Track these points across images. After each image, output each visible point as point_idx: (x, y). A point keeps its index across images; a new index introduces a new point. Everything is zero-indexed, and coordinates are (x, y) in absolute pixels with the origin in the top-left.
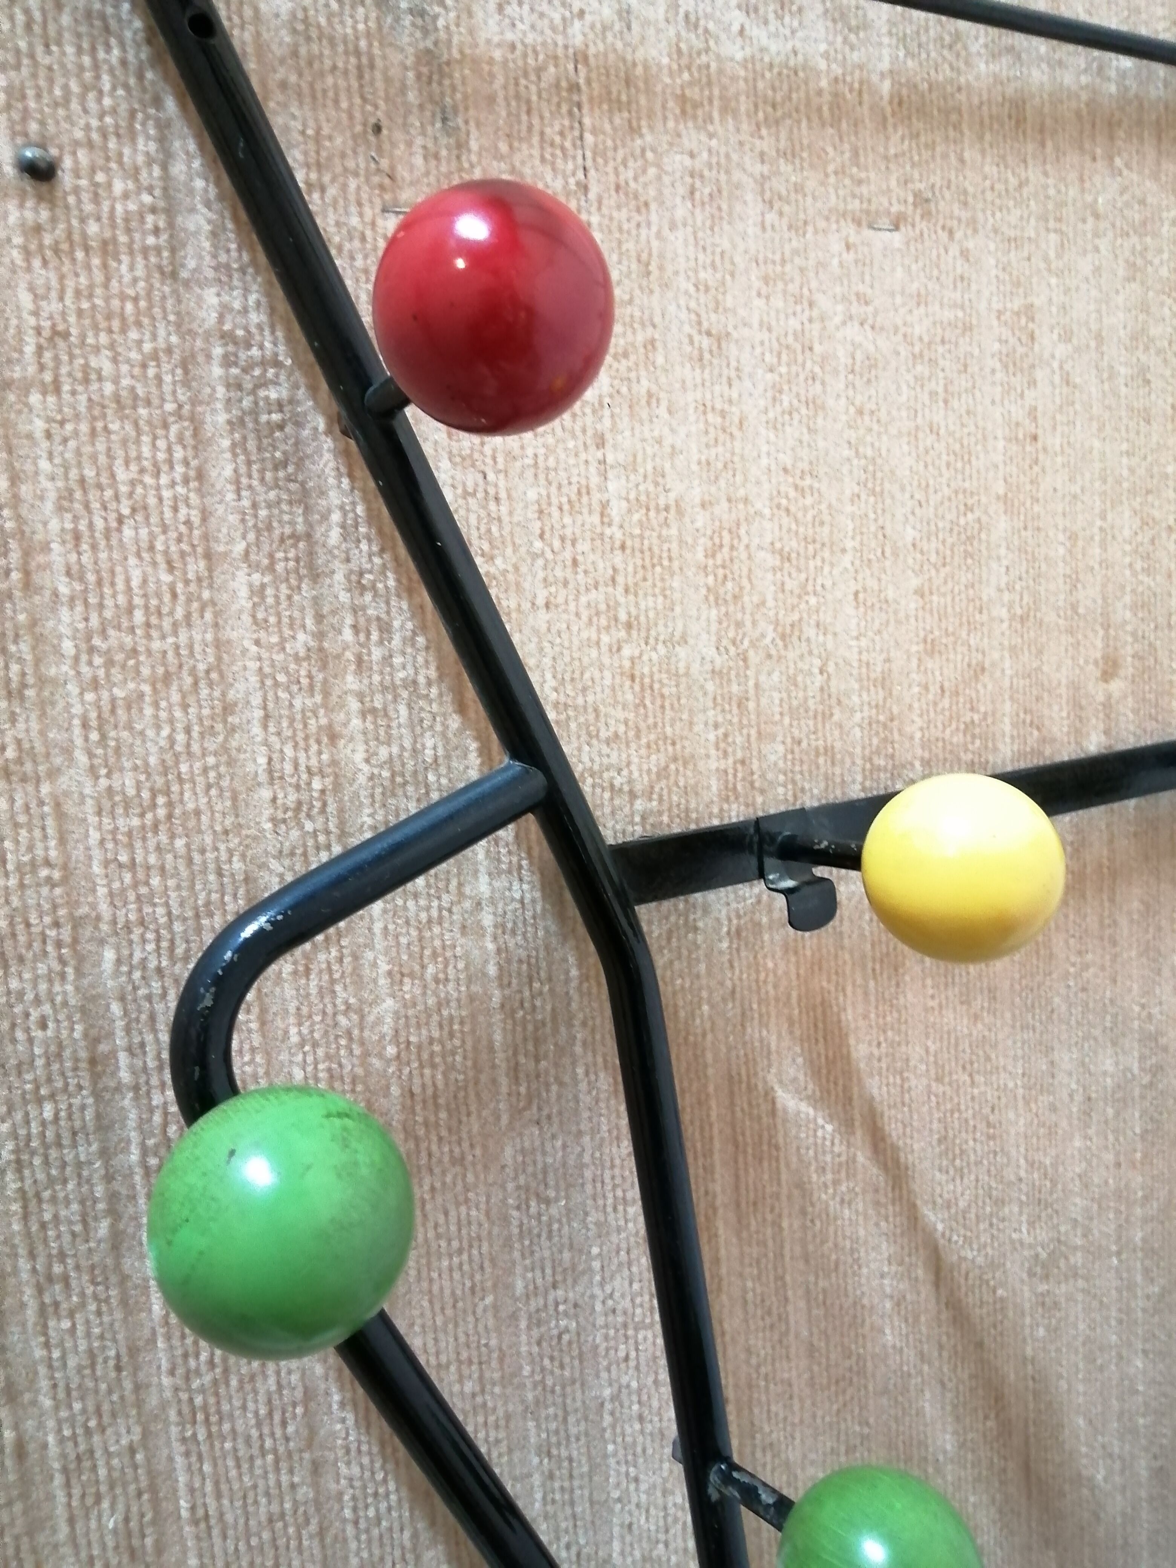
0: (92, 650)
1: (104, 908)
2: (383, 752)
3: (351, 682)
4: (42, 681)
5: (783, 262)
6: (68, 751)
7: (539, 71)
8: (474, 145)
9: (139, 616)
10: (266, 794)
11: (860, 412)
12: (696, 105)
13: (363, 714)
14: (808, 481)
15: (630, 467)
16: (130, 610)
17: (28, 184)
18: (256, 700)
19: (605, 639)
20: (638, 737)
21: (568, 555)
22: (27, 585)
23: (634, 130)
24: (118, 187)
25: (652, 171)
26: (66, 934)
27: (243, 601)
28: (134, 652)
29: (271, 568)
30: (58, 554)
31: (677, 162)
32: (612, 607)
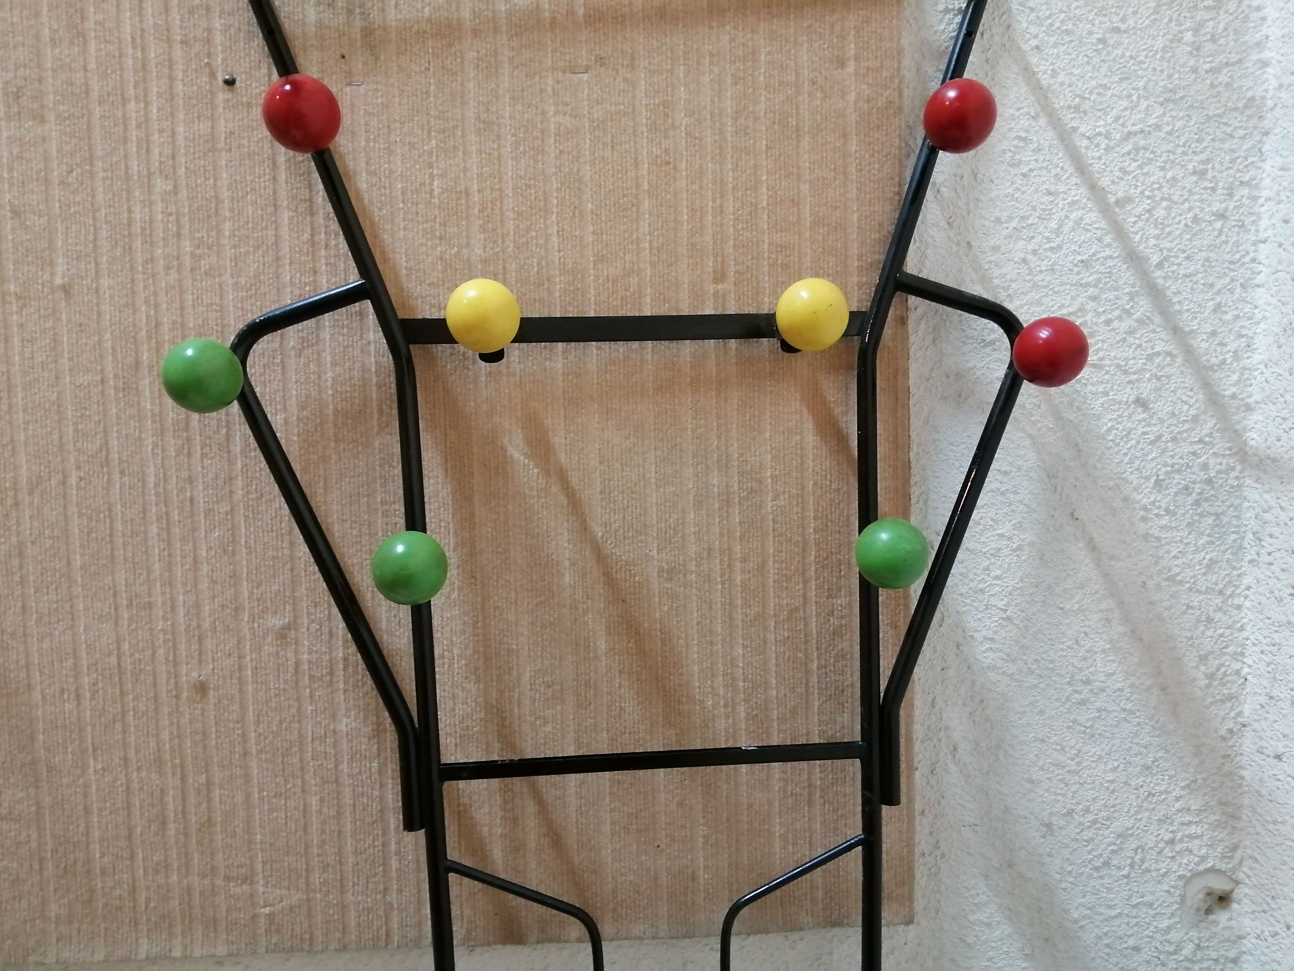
0: (235, 236)
1: (232, 322)
2: (333, 280)
3: (323, 253)
4: (219, 245)
5: (523, 91)
6: (225, 268)
7: (411, 28)
8: (382, 58)
9: (250, 225)
10: (289, 290)
11: (561, 152)
12: (481, 31)
13: (327, 264)
14: (532, 182)
15: (443, 176)
16: (248, 223)
17: (226, 87)
18: (288, 256)
19: (429, 243)
20: (443, 284)
21: (414, 209)
22: (217, 214)
23: (450, 45)
24: (254, 85)
25: (459, 60)
26: (219, 329)
27: (286, 222)
28: (248, 237)
29: (296, 211)
30: (227, 204)
31: (471, 55)
32: (433, 230)
